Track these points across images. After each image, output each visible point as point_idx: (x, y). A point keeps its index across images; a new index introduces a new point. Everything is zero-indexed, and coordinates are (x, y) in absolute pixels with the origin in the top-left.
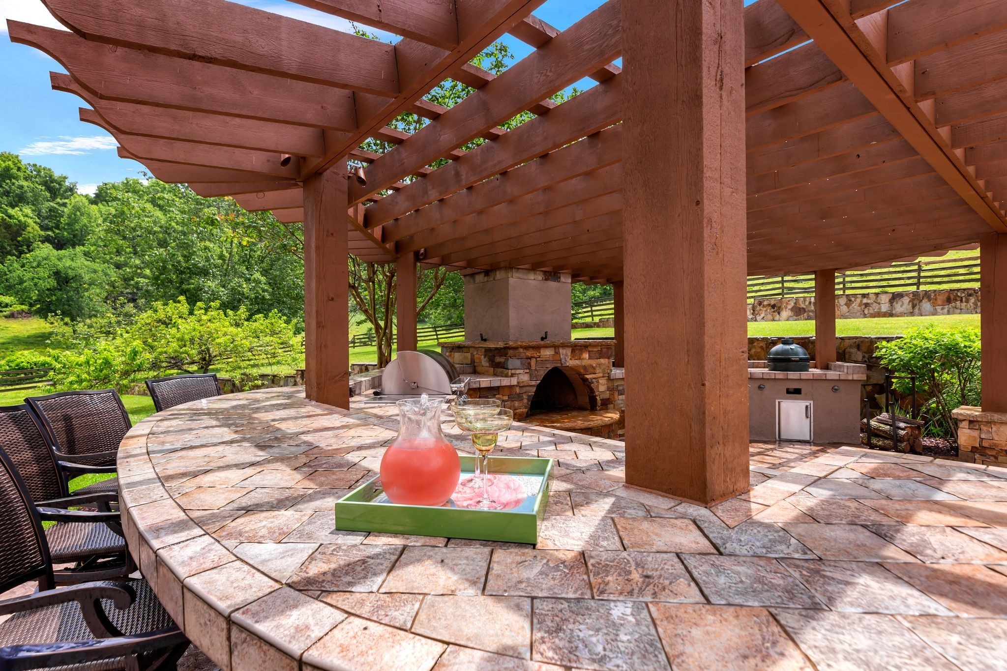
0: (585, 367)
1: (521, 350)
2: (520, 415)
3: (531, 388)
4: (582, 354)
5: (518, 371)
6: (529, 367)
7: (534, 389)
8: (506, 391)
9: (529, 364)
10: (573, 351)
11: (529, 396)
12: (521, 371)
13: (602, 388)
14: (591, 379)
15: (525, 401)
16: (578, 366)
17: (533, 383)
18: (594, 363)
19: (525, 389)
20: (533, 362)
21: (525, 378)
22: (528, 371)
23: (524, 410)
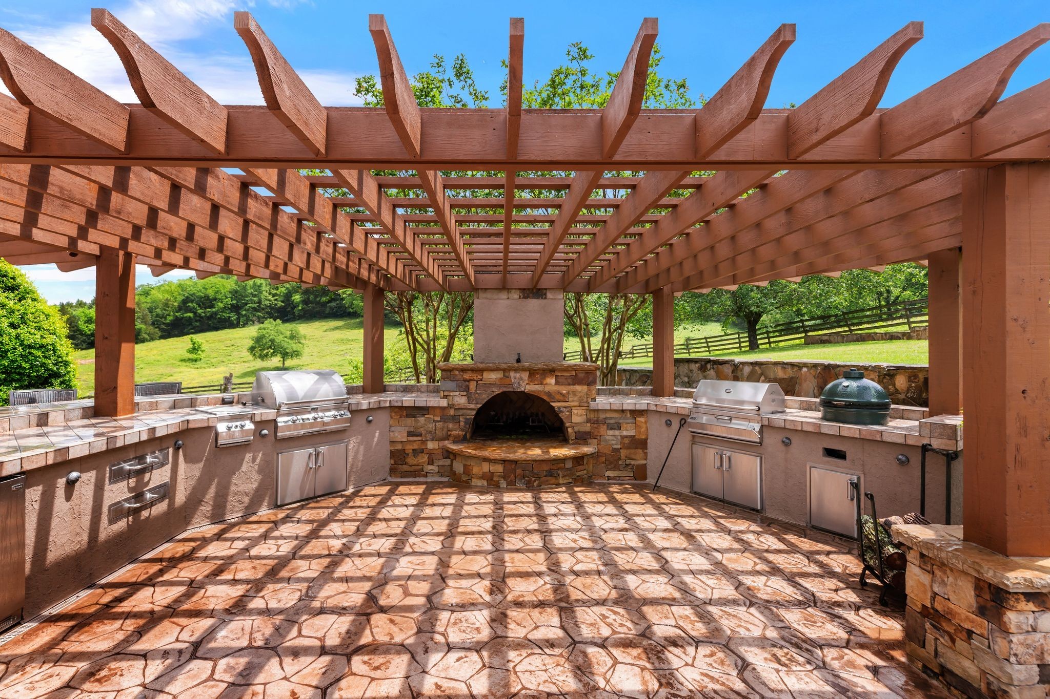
0: (549, 394)
1: (457, 372)
2: (455, 437)
3: (469, 412)
4: (544, 379)
5: (452, 394)
6: (467, 390)
7: (474, 413)
8: (438, 412)
9: (468, 387)
10: (531, 375)
11: (467, 419)
12: (457, 394)
13: (576, 419)
14: (559, 408)
15: (462, 424)
16: (539, 392)
17: (472, 406)
18: (564, 389)
19: (461, 412)
20: (473, 385)
21: (461, 400)
22: (465, 393)
23: (461, 433)
